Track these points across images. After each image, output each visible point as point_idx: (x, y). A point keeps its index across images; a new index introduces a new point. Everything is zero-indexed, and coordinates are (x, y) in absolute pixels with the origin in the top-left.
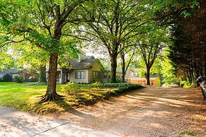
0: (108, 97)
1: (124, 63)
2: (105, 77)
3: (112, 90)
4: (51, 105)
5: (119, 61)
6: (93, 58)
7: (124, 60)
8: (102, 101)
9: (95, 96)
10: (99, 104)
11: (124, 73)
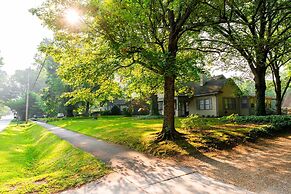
0: (255, 139)
1: (279, 82)
2: (244, 106)
3: (261, 127)
4: (170, 146)
5: (269, 78)
6: (222, 77)
7: (278, 77)
8: (244, 144)
9: (232, 136)
10: (241, 149)
11: (280, 98)
